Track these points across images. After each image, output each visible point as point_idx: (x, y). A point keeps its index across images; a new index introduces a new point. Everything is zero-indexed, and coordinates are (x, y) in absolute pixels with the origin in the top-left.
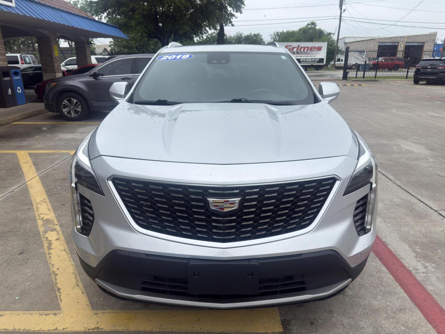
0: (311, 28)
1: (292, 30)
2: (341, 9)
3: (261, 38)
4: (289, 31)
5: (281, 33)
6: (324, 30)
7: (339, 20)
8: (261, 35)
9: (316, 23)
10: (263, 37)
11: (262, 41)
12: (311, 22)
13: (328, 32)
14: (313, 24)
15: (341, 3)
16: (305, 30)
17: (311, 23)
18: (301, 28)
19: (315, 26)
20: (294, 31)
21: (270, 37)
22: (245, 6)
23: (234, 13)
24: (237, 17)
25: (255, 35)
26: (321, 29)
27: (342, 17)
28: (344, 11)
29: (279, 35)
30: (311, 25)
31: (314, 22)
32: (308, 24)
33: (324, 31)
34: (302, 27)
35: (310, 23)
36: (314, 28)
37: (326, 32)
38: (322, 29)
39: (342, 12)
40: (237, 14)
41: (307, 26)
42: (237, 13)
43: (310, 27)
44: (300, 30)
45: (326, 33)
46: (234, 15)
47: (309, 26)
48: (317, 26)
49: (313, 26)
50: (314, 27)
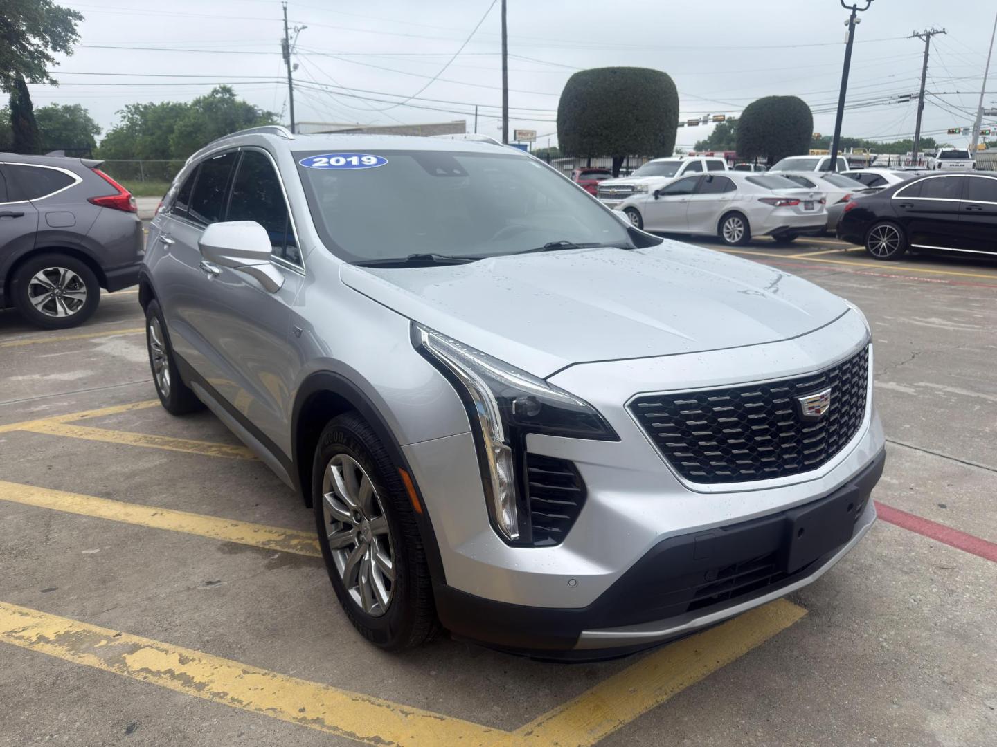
0: (222, 100)
1: (175, 102)
2: (288, 62)
3: (85, 116)
4: (168, 104)
5: (145, 107)
6: (255, 106)
7: (288, 85)
8: (86, 110)
9: (233, 88)
10: (90, 115)
11: (91, 125)
12: (222, 85)
13: (266, 111)
14: (226, 90)
15: (286, 52)
16: (211, 104)
17: (221, 87)
18: (198, 97)
19: (232, 95)
20: (180, 104)
21: (119, 115)
22: (80, 37)
23: (49, 52)
24: (58, 64)
25: (67, 109)
26: (248, 103)
27: (293, 81)
28: (296, 67)
29: (140, 111)
30: (222, 93)
31: (229, 86)
32: (215, 91)
33: (256, 108)
34: (202, 98)
35: (218, 87)
36: (231, 102)
37: (260, 110)
38: (250, 103)
39: (292, 69)
40: (59, 56)
41: (213, 95)
42: (57, 52)
43: (221, 98)
44: (197, 102)
45: (260, 112)
46: (48, 58)
47: (217, 94)
48: (235, 95)
49: (228, 96)
50: (229, 98)
